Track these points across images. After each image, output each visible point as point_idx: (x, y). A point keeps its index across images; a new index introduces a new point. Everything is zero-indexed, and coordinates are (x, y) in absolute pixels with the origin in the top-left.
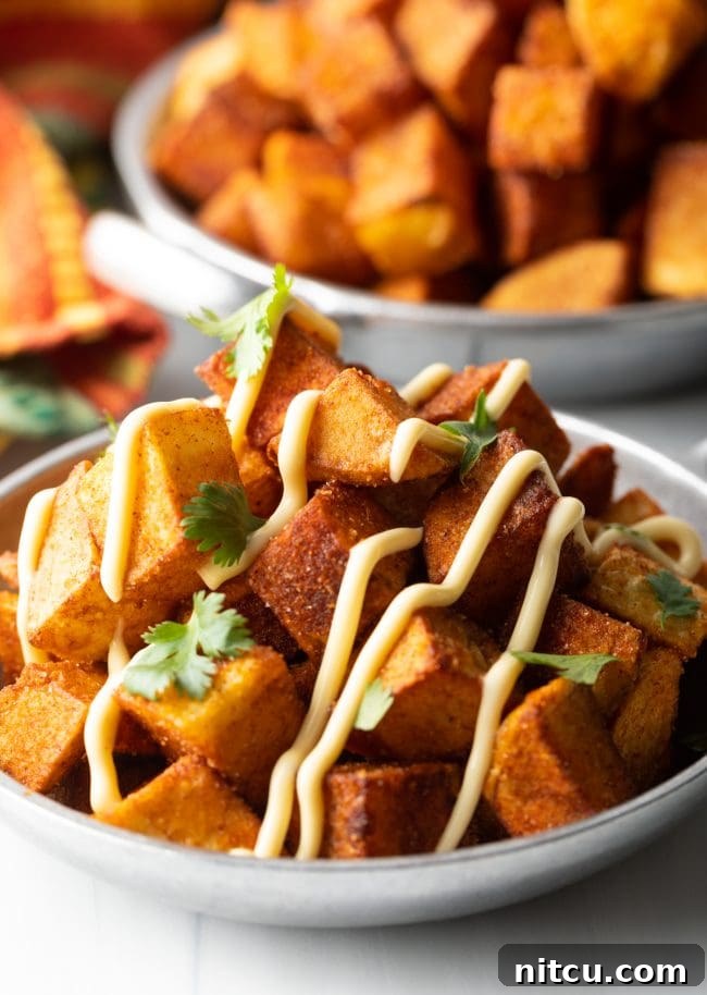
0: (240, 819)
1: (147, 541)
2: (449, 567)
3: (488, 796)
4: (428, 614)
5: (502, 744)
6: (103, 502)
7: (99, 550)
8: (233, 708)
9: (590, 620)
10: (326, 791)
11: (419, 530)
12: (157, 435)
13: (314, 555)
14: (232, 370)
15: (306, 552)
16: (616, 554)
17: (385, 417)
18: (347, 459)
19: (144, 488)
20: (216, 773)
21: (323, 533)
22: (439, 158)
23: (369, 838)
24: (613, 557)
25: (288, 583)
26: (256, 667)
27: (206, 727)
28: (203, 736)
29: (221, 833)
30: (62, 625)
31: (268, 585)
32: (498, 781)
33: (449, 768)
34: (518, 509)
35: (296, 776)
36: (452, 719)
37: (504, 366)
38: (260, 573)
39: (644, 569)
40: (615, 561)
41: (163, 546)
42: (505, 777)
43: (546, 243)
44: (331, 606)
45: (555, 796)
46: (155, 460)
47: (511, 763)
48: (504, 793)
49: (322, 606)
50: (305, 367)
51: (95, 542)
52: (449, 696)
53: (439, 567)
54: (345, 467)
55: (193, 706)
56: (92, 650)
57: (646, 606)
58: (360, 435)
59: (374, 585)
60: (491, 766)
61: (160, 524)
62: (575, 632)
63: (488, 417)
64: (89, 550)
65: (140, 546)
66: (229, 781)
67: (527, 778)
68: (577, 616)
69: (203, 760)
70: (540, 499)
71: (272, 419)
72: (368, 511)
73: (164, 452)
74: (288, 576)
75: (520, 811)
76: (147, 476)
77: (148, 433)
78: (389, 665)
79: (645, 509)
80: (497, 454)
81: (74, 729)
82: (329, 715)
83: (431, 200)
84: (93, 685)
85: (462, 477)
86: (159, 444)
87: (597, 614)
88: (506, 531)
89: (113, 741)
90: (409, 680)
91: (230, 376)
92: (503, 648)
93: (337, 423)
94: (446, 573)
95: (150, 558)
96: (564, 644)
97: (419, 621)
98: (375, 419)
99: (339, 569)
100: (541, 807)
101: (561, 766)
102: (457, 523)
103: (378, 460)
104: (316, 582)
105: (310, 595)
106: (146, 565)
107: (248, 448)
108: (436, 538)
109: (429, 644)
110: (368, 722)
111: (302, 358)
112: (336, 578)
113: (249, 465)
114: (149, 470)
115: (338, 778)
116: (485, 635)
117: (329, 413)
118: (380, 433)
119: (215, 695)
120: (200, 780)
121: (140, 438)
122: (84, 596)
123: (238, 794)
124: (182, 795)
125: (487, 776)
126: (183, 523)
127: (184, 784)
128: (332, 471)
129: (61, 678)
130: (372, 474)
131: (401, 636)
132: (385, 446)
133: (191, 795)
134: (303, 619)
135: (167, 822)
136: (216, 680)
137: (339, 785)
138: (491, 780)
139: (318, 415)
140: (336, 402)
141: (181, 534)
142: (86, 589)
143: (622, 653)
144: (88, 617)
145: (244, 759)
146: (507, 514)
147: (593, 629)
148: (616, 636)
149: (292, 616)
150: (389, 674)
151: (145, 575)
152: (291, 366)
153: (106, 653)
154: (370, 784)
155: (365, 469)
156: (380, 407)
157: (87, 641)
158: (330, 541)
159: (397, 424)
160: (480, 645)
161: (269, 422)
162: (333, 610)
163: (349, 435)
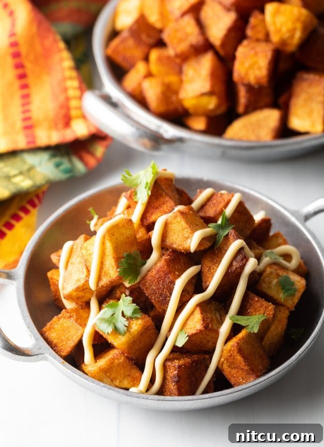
0: (135, 372)
1: (105, 273)
2: (210, 283)
3: (220, 366)
4: (202, 305)
5: (225, 352)
6: (90, 255)
7: (88, 271)
8: (134, 337)
9: (258, 301)
10: (165, 367)
11: (199, 266)
12: (110, 236)
13: (163, 282)
14: (136, 197)
15: (160, 281)
16: (269, 270)
17: (189, 230)
18: (176, 243)
19: (105, 254)
20: (127, 357)
21: (166, 275)
22: (213, 75)
23: (179, 384)
24: (267, 272)
25: (154, 290)
26: (142, 323)
27: (125, 344)
28: (123, 347)
29: (129, 377)
30: (75, 294)
31: (147, 288)
32: (223, 363)
33: (207, 356)
34: (234, 263)
35: (155, 360)
36: (208, 341)
37: (233, 196)
38: (144, 284)
39: (278, 275)
40: (268, 274)
41: (111, 276)
42: (225, 362)
43: (252, 107)
44: (169, 299)
45: (242, 369)
46: (109, 246)
47: (228, 358)
48: (225, 366)
49: (165, 298)
50: (162, 199)
51: (87, 268)
52: (208, 335)
53: (206, 282)
54: (175, 246)
55: (120, 337)
56: (85, 299)
57: (277, 292)
58: (180, 235)
59: (184, 293)
60: (221, 358)
61: (111, 269)
62: (252, 305)
63: (226, 218)
64: (85, 271)
65: (103, 273)
66: (132, 360)
67: (233, 363)
68: (253, 299)
69: (123, 353)
70: (242, 260)
71: (150, 217)
72: (182, 260)
73: (112, 243)
74: (155, 288)
75: (230, 372)
76: (106, 251)
77: (106, 236)
78: (188, 323)
79: (280, 241)
80: (228, 239)
81: (80, 337)
82: (166, 339)
83: (211, 93)
84: (85, 316)
85: (215, 248)
86: (110, 240)
87: (260, 299)
88: (230, 272)
89: (92, 340)
90: (194, 331)
91: (135, 200)
92: (227, 313)
93: (173, 230)
94: (209, 285)
95: (106, 279)
96: (248, 309)
97: (198, 308)
98: (186, 230)
99: (172, 288)
100: (237, 371)
101: (245, 362)
102: (213, 264)
103: (186, 245)
104: (163, 291)
105: (161, 295)
106: (105, 281)
107: (141, 226)
108: (206, 270)
109: (201, 318)
110: (180, 344)
111: (161, 196)
112: (171, 291)
113: (141, 234)
114: (107, 249)
115: (169, 363)
116: (221, 306)
117: (170, 226)
118: (187, 235)
119: (128, 334)
120: (122, 360)
121: (104, 237)
122: (83, 286)
123: (135, 364)
124: (116, 365)
125: (219, 361)
126: (118, 270)
127: (116, 361)
128: (170, 247)
129: (75, 316)
130: (184, 250)
131: (192, 313)
132: (189, 240)
133: (119, 365)
134: (159, 302)
135: (111, 374)
136: (128, 327)
137: (169, 366)
138: (221, 362)
139: (166, 225)
140: (173, 222)
141: (118, 274)
142: (84, 285)
143: (268, 314)
144: (84, 291)
145: (137, 352)
146: (230, 265)
147: (258, 305)
148: (266, 308)
149: (155, 300)
150: (188, 327)
151: (104, 284)
152: (157, 198)
153: (90, 300)
154: (180, 367)
155: (182, 248)
156: (188, 226)
157: (83, 297)
158: (169, 277)
159: (194, 232)
160: (219, 312)
161: (149, 218)
162: (169, 300)
163: (177, 234)
